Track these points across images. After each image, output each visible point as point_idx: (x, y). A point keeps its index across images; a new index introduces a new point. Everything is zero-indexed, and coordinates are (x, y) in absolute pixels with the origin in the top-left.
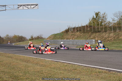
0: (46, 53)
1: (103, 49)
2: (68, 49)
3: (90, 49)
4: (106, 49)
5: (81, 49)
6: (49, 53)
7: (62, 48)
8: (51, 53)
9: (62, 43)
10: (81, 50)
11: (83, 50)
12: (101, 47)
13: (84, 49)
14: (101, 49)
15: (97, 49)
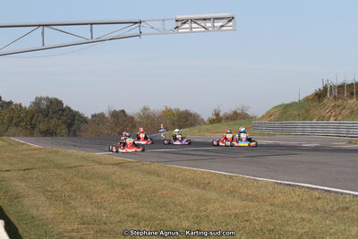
0: (124, 151)
1: (246, 144)
2: (190, 144)
4: (253, 144)
5: (215, 143)
6: (129, 150)
7: (177, 143)
8: (133, 150)
10: (214, 145)
11: (218, 145)
13: (221, 144)
14: (241, 144)
15: (235, 143)
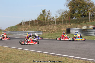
0: (28, 44)
3: (67, 40)
4: (84, 39)
6: (31, 44)
9: (36, 33)
10: (58, 40)
11: (60, 40)
12: (78, 38)
13: (62, 39)
